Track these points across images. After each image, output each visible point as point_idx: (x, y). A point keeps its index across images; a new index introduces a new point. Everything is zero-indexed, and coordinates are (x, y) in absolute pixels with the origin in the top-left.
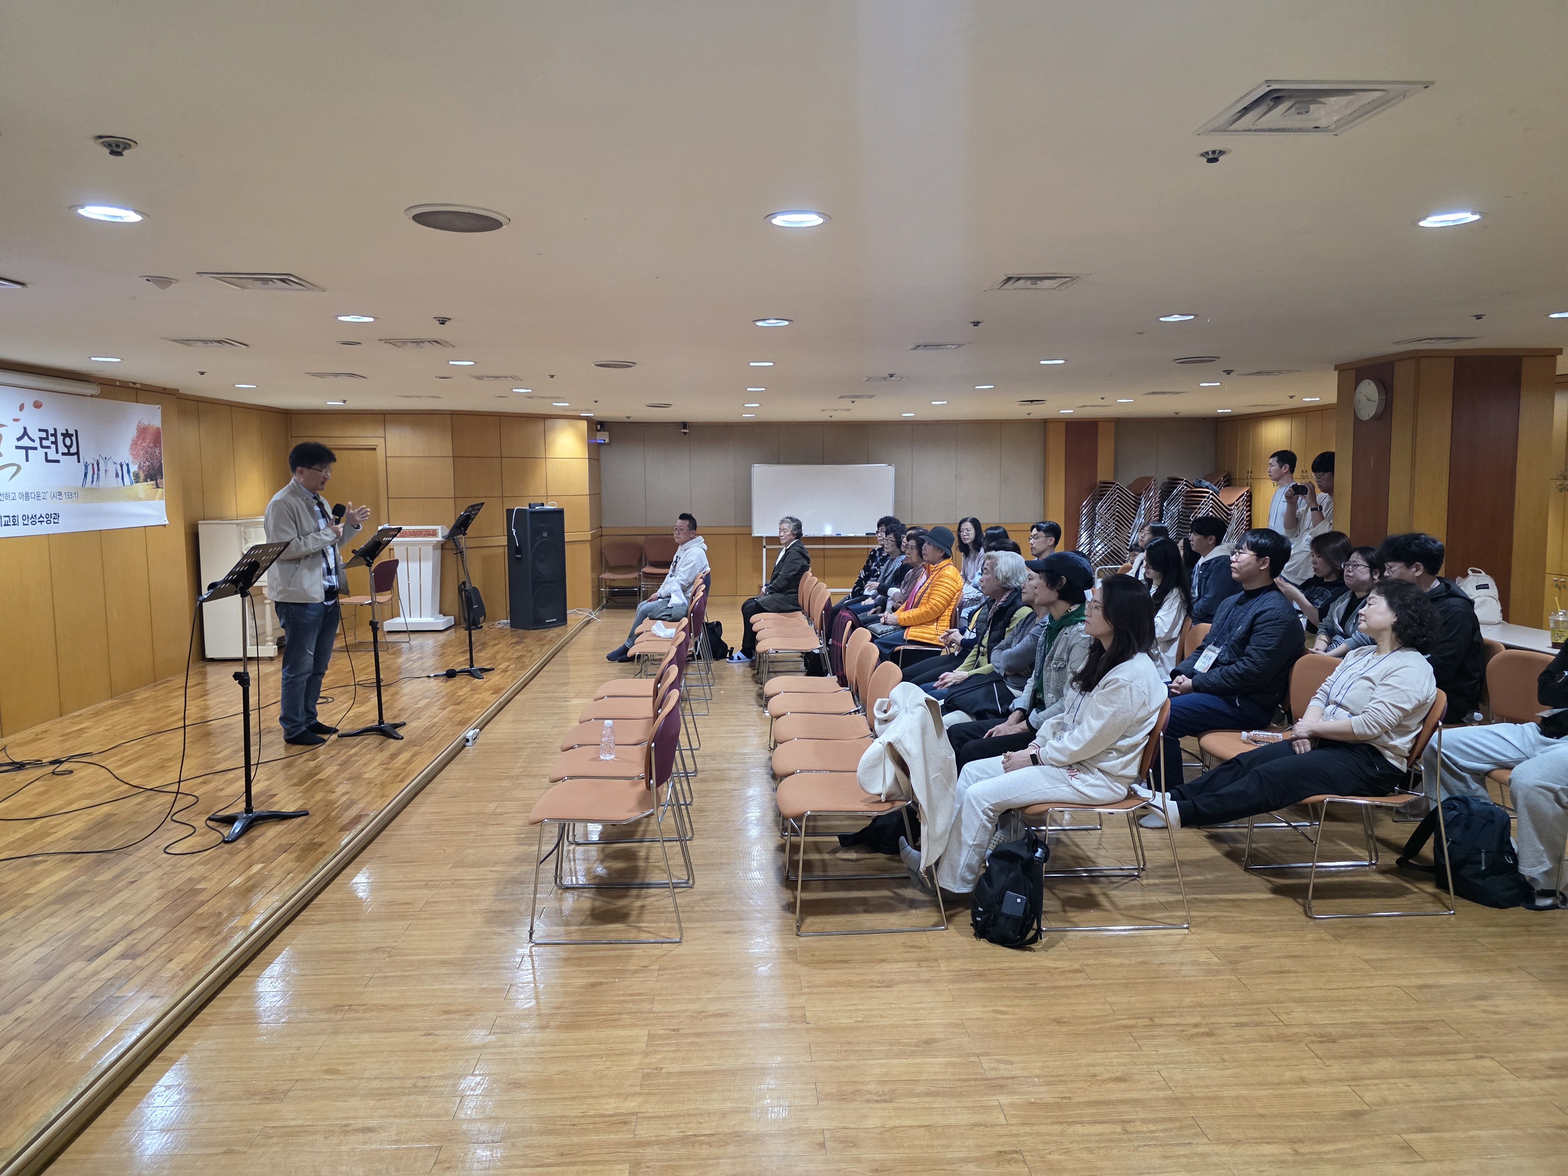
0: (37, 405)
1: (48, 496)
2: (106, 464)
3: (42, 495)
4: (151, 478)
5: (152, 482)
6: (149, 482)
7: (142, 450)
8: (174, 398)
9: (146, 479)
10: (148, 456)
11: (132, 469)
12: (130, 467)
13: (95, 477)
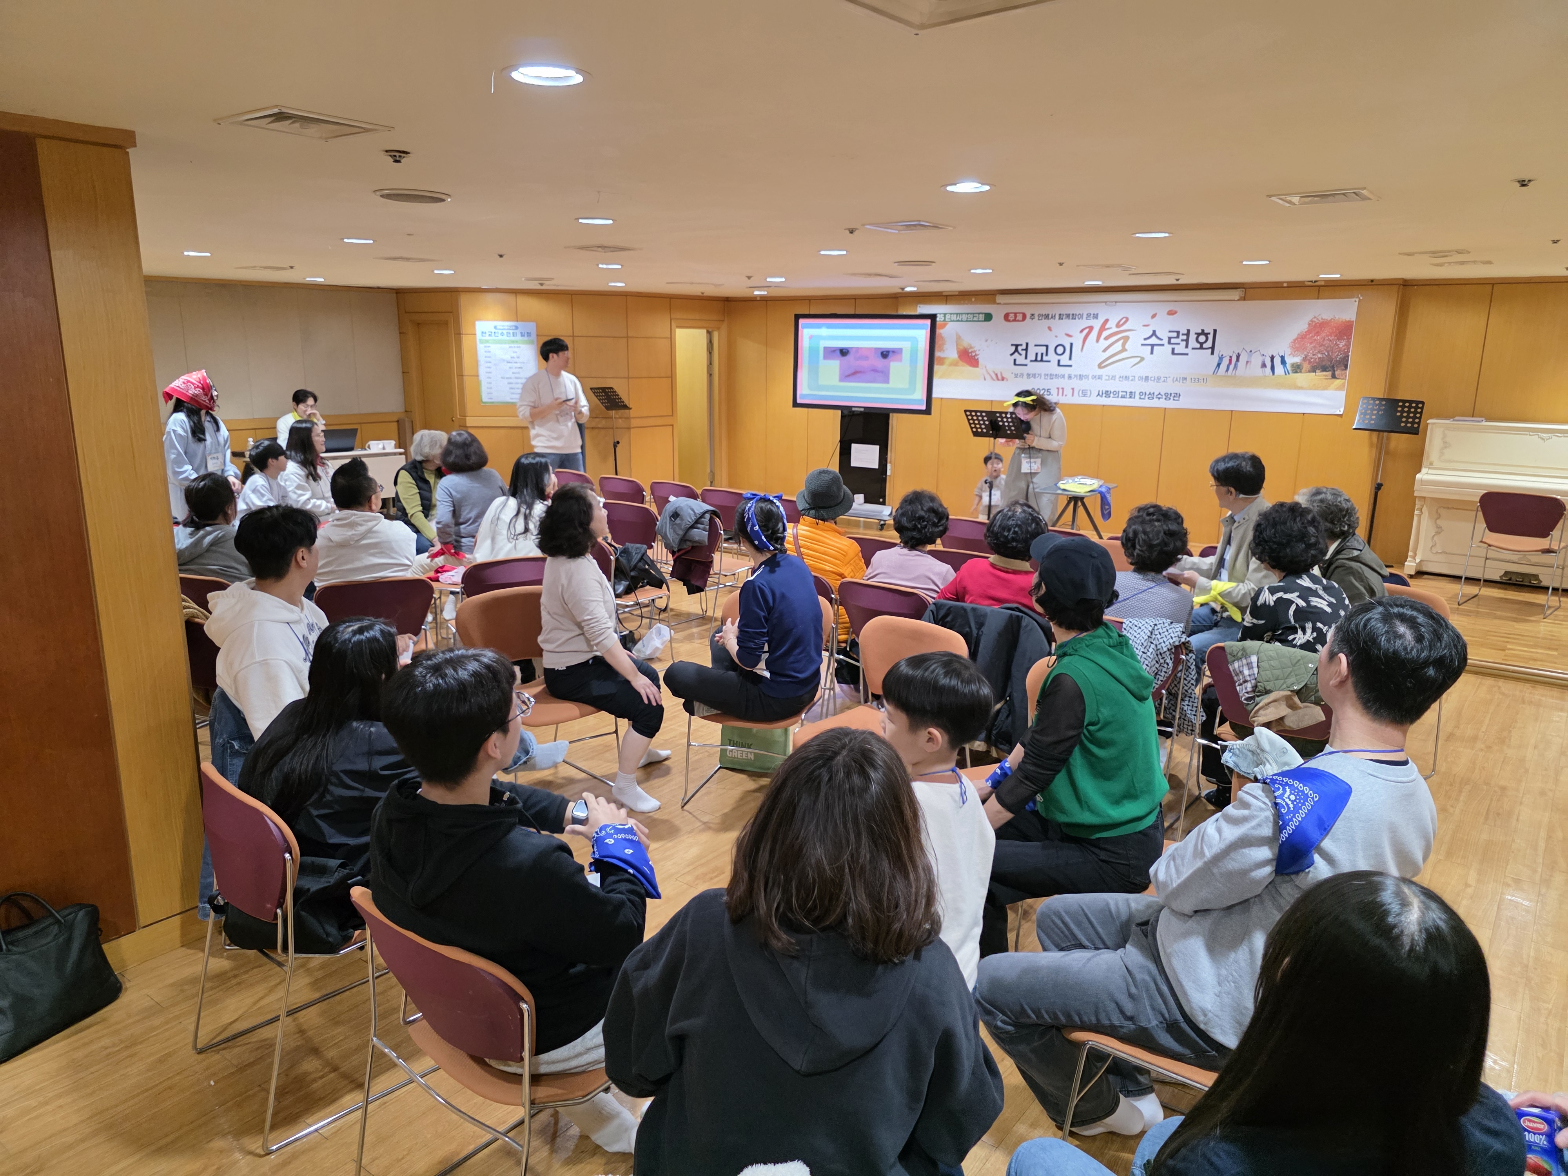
0: (1171, 313)
1: (1170, 380)
2: (1250, 356)
3: (1162, 379)
4: (1324, 369)
5: (1324, 373)
6: (1319, 373)
7: (1311, 343)
8: (1395, 288)
9: (1313, 370)
10: (1322, 348)
11: (1290, 360)
12: (1286, 359)
13: (1232, 367)
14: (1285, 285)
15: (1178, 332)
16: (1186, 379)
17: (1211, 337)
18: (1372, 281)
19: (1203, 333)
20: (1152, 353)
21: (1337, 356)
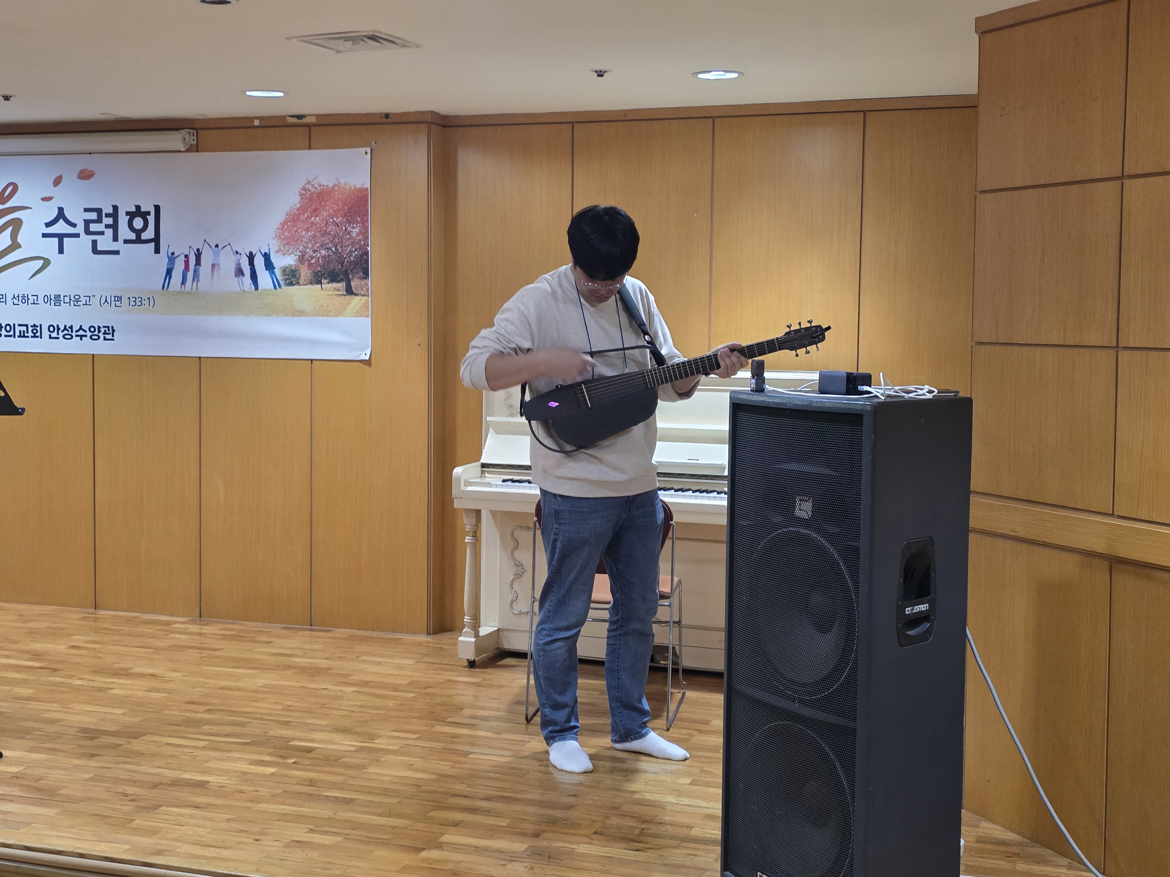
0: (85, 175)
1: (95, 301)
2: (216, 255)
3: (84, 300)
4: (334, 278)
5: (334, 285)
6: (327, 285)
7: (307, 230)
8: (424, 127)
9: (317, 279)
10: (326, 239)
11: (280, 262)
12: (273, 259)
13: (190, 275)
14: (257, 123)
15: (99, 211)
16: (119, 299)
17: (151, 219)
18: (387, 116)
19: (138, 212)
20: (61, 251)
21: (350, 253)
